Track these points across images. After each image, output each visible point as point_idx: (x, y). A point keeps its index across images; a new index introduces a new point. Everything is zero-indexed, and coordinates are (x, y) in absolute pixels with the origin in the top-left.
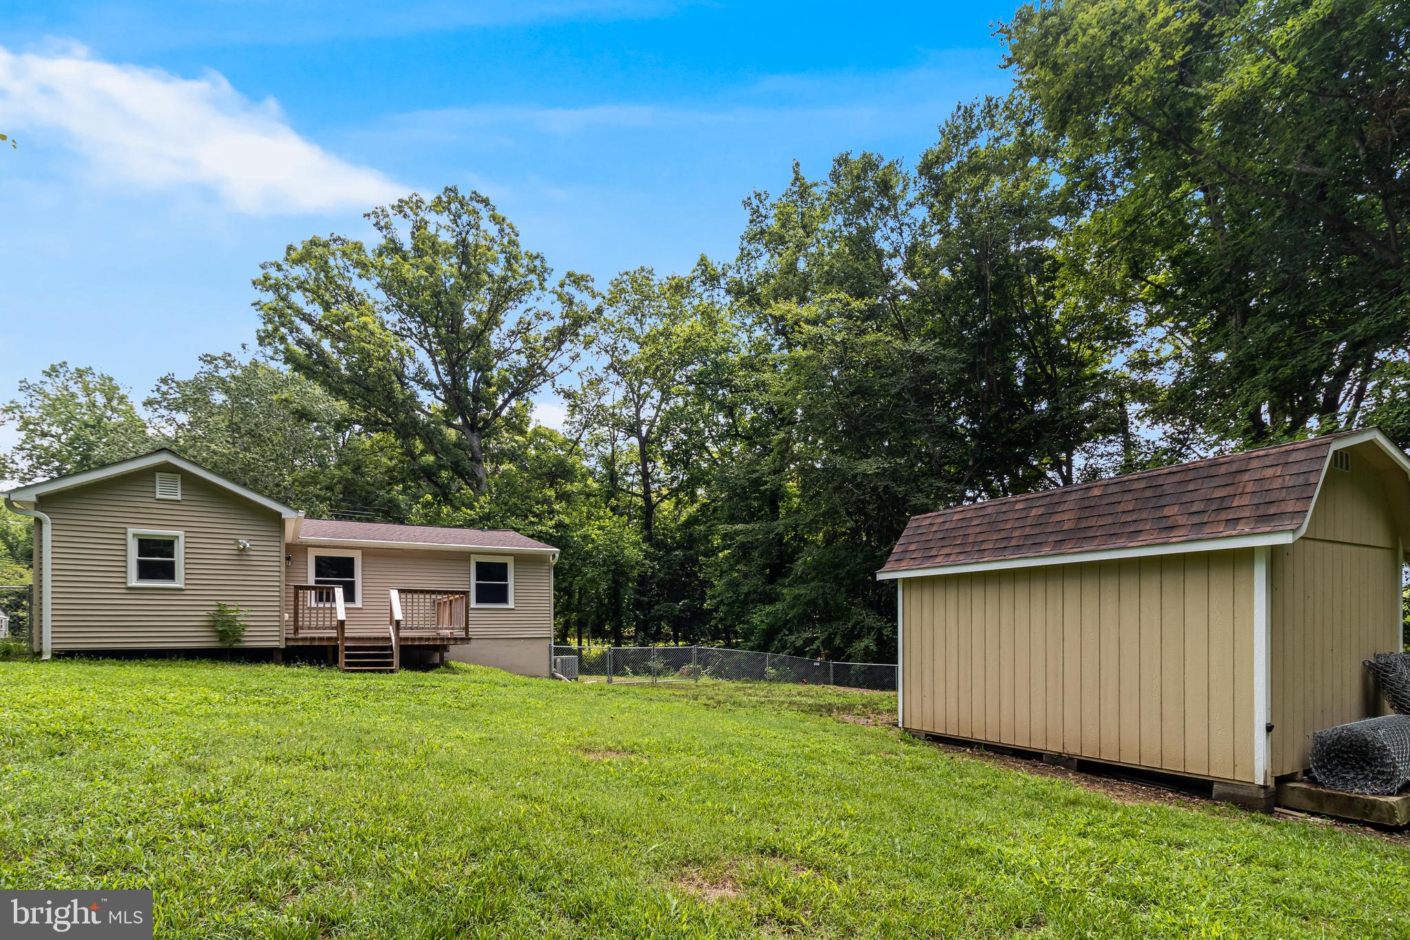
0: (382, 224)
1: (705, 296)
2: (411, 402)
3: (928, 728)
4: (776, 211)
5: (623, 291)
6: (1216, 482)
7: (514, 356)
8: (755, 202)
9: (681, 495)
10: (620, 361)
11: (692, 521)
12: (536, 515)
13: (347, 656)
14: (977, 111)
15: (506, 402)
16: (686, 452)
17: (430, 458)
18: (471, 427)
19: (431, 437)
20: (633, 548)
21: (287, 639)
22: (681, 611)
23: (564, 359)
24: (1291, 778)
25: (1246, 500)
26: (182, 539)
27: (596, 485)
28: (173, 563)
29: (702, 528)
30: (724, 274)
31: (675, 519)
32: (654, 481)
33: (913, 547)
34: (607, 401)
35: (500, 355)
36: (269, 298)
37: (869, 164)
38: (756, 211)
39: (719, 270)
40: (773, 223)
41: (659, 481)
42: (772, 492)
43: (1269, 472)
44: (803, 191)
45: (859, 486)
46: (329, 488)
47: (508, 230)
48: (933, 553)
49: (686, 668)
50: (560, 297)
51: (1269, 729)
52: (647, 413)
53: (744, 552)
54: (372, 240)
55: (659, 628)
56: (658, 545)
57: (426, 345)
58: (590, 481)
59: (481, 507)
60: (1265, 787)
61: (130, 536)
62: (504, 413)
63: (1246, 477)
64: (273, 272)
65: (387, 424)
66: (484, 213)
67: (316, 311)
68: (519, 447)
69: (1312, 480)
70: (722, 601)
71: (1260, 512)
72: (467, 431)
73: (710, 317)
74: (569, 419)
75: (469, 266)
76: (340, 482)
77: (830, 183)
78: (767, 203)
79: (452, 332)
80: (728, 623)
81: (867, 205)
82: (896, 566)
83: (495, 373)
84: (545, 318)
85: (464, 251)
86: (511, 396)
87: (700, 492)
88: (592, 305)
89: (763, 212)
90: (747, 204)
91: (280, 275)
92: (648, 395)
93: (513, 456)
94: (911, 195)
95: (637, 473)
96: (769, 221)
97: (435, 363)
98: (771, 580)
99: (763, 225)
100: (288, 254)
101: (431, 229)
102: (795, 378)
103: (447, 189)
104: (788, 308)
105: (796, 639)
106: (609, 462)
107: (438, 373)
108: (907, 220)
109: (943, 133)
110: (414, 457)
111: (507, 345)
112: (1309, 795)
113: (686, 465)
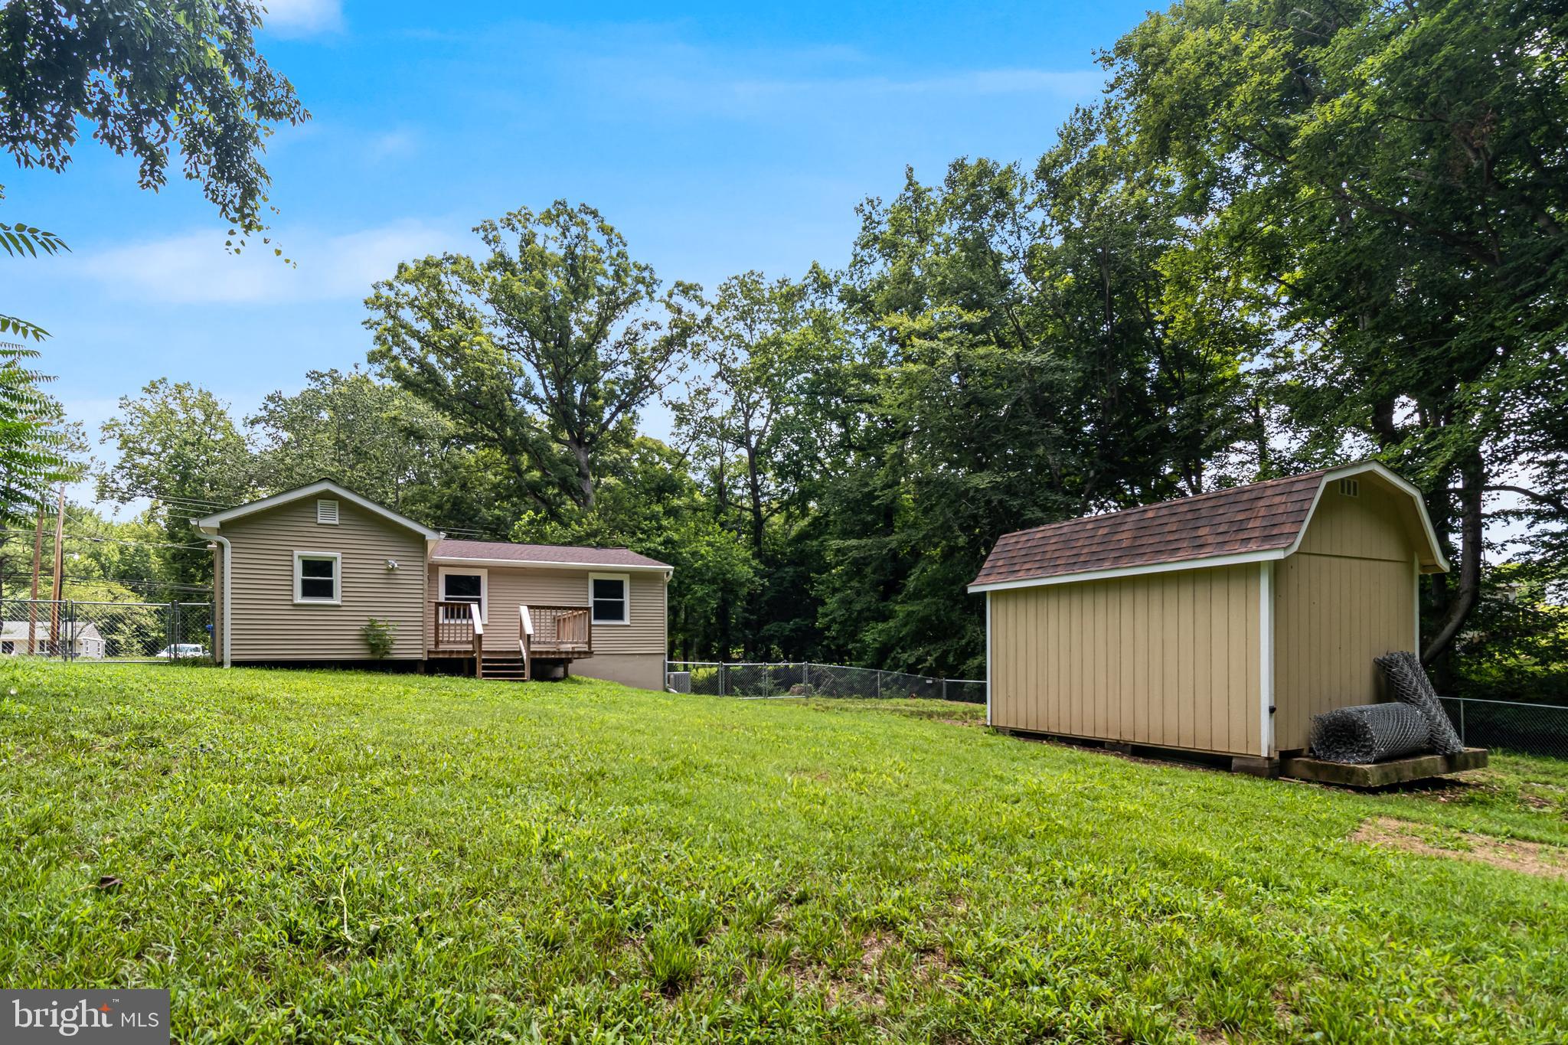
0: (490, 237)
1: (817, 304)
2: (520, 418)
3: (1012, 725)
4: (890, 216)
5: (733, 296)
6: (1241, 507)
7: (621, 368)
8: (868, 209)
9: (792, 509)
10: (728, 369)
11: (803, 536)
12: (644, 532)
13: (484, 668)
14: (1096, 114)
15: (613, 415)
16: (798, 464)
17: (536, 474)
18: (578, 442)
19: (539, 453)
20: (744, 566)
21: (429, 652)
22: (792, 630)
23: (673, 371)
24: (1297, 753)
25: (1257, 523)
26: (339, 560)
27: (703, 499)
28: (331, 582)
29: (815, 543)
30: (836, 282)
31: (785, 534)
32: (764, 495)
33: (1000, 563)
34: (716, 412)
35: (607, 366)
36: (379, 315)
37: (985, 171)
38: (869, 218)
39: (832, 277)
40: (886, 228)
41: (768, 494)
42: (887, 506)
43: (1277, 500)
44: (917, 195)
45: (973, 500)
46: (439, 507)
47: (615, 241)
48: (1017, 568)
49: (796, 687)
50: (669, 306)
51: (1272, 710)
52: (757, 422)
53: (858, 568)
54: (481, 254)
55: (769, 650)
56: (769, 561)
57: (533, 359)
58: (697, 495)
59: (589, 524)
60: (1269, 759)
61: (296, 558)
62: (611, 427)
63: (1261, 503)
64: (385, 292)
65: (493, 440)
66: (593, 224)
67: (424, 326)
68: (622, 459)
69: (1306, 507)
70: (834, 620)
71: (1266, 533)
72: (574, 446)
73: (821, 325)
74: (675, 430)
75: (577, 277)
76: (448, 501)
77: (945, 189)
78: (880, 209)
79: (560, 345)
80: (841, 642)
81: (983, 210)
82: (985, 580)
83: (601, 386)
84: (653, 328)
85: (574, 265)
86: (618, 410)
87: (812, 504)
88: (701, 314)
89: (876, 218)
90: (859, 210)
91: (392, 294)
92: (757, 403)
93: (616, 470)
94: (1029, 199)
95: (747, 485)
96: (882, 228)
97: (542, 377)
98: (885, 597)
99: (876, 231)
100: (400, 272)
101: (539, 241)
102: (907, 392)
103: (556, 203)
104: (900, 320)
105: (908, 656)
106: (717, 475)
107: (545, 387)
108: (1024, 224)
109: (1061, 135)
110: (520, 473)
111: (614, 356)
112: (1309, 766)
113: (798, 477)
